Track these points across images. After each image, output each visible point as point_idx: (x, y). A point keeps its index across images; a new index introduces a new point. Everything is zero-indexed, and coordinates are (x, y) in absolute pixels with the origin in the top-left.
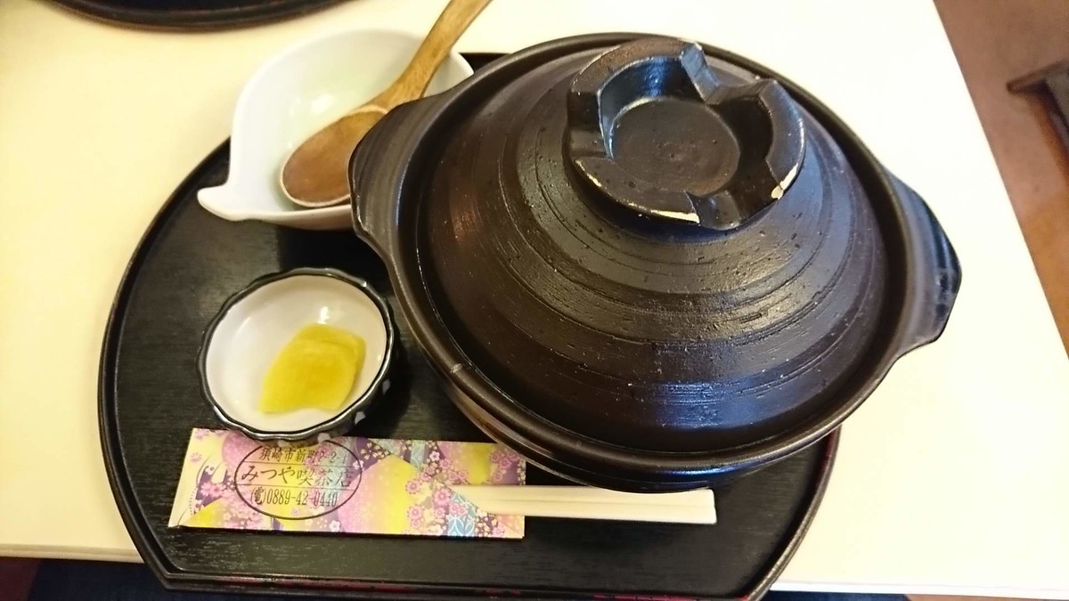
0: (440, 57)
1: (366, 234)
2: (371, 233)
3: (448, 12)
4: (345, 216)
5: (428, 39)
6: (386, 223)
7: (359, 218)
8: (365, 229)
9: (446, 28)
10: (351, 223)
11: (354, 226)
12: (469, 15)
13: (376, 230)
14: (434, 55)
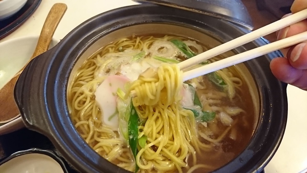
0: (48, 41)
1: (33, 126)
2: (36, 125)
3: (46, 24)
4: (20, 123)
5: (41, 36)
6: (42, 117)
7: (27, 119)
8: (31, 124)
9: (47, 30)
10: (24, 124)
11: (25, 125)
12: (55, 23)
13: (38, 123)
14: (46, 41)
